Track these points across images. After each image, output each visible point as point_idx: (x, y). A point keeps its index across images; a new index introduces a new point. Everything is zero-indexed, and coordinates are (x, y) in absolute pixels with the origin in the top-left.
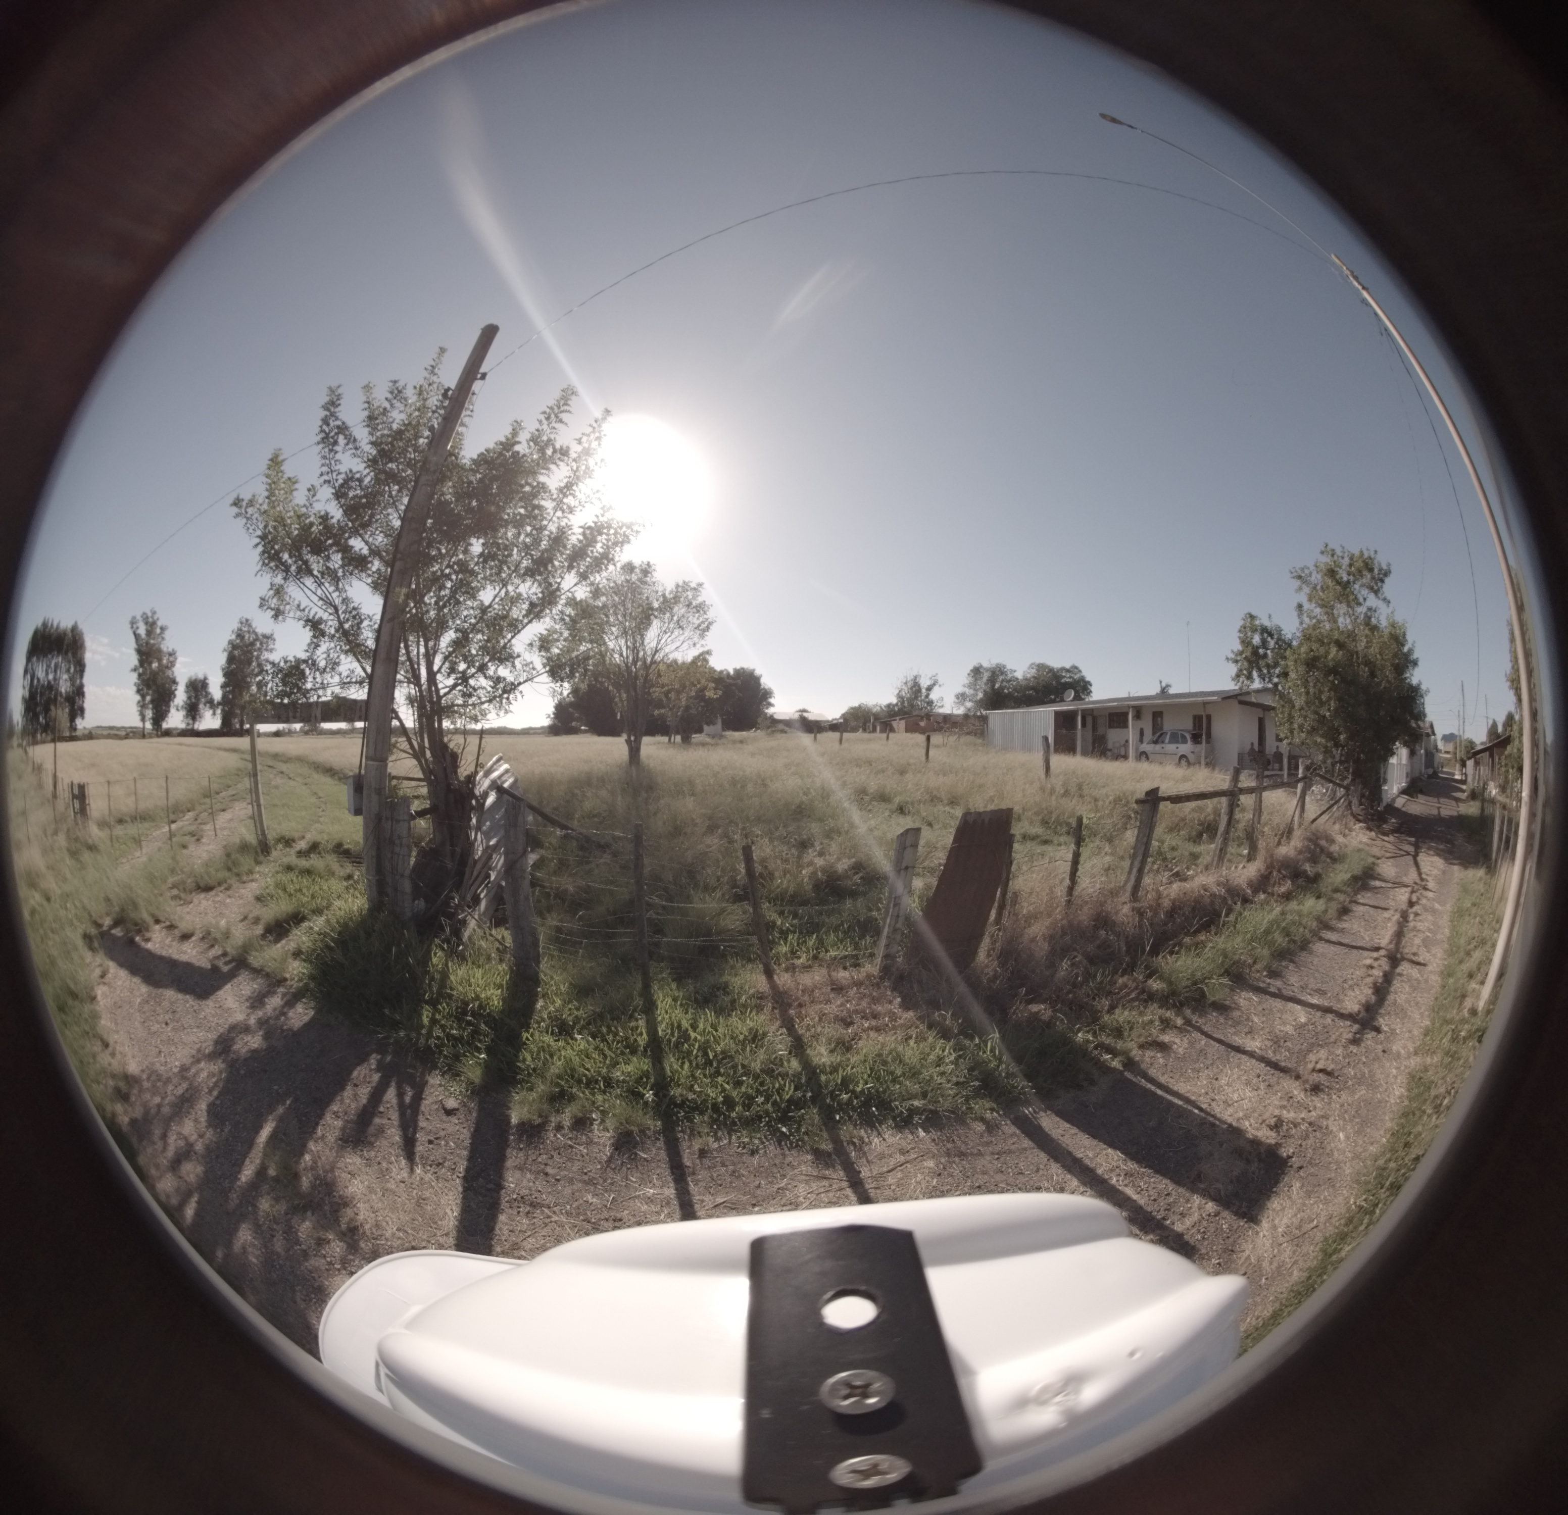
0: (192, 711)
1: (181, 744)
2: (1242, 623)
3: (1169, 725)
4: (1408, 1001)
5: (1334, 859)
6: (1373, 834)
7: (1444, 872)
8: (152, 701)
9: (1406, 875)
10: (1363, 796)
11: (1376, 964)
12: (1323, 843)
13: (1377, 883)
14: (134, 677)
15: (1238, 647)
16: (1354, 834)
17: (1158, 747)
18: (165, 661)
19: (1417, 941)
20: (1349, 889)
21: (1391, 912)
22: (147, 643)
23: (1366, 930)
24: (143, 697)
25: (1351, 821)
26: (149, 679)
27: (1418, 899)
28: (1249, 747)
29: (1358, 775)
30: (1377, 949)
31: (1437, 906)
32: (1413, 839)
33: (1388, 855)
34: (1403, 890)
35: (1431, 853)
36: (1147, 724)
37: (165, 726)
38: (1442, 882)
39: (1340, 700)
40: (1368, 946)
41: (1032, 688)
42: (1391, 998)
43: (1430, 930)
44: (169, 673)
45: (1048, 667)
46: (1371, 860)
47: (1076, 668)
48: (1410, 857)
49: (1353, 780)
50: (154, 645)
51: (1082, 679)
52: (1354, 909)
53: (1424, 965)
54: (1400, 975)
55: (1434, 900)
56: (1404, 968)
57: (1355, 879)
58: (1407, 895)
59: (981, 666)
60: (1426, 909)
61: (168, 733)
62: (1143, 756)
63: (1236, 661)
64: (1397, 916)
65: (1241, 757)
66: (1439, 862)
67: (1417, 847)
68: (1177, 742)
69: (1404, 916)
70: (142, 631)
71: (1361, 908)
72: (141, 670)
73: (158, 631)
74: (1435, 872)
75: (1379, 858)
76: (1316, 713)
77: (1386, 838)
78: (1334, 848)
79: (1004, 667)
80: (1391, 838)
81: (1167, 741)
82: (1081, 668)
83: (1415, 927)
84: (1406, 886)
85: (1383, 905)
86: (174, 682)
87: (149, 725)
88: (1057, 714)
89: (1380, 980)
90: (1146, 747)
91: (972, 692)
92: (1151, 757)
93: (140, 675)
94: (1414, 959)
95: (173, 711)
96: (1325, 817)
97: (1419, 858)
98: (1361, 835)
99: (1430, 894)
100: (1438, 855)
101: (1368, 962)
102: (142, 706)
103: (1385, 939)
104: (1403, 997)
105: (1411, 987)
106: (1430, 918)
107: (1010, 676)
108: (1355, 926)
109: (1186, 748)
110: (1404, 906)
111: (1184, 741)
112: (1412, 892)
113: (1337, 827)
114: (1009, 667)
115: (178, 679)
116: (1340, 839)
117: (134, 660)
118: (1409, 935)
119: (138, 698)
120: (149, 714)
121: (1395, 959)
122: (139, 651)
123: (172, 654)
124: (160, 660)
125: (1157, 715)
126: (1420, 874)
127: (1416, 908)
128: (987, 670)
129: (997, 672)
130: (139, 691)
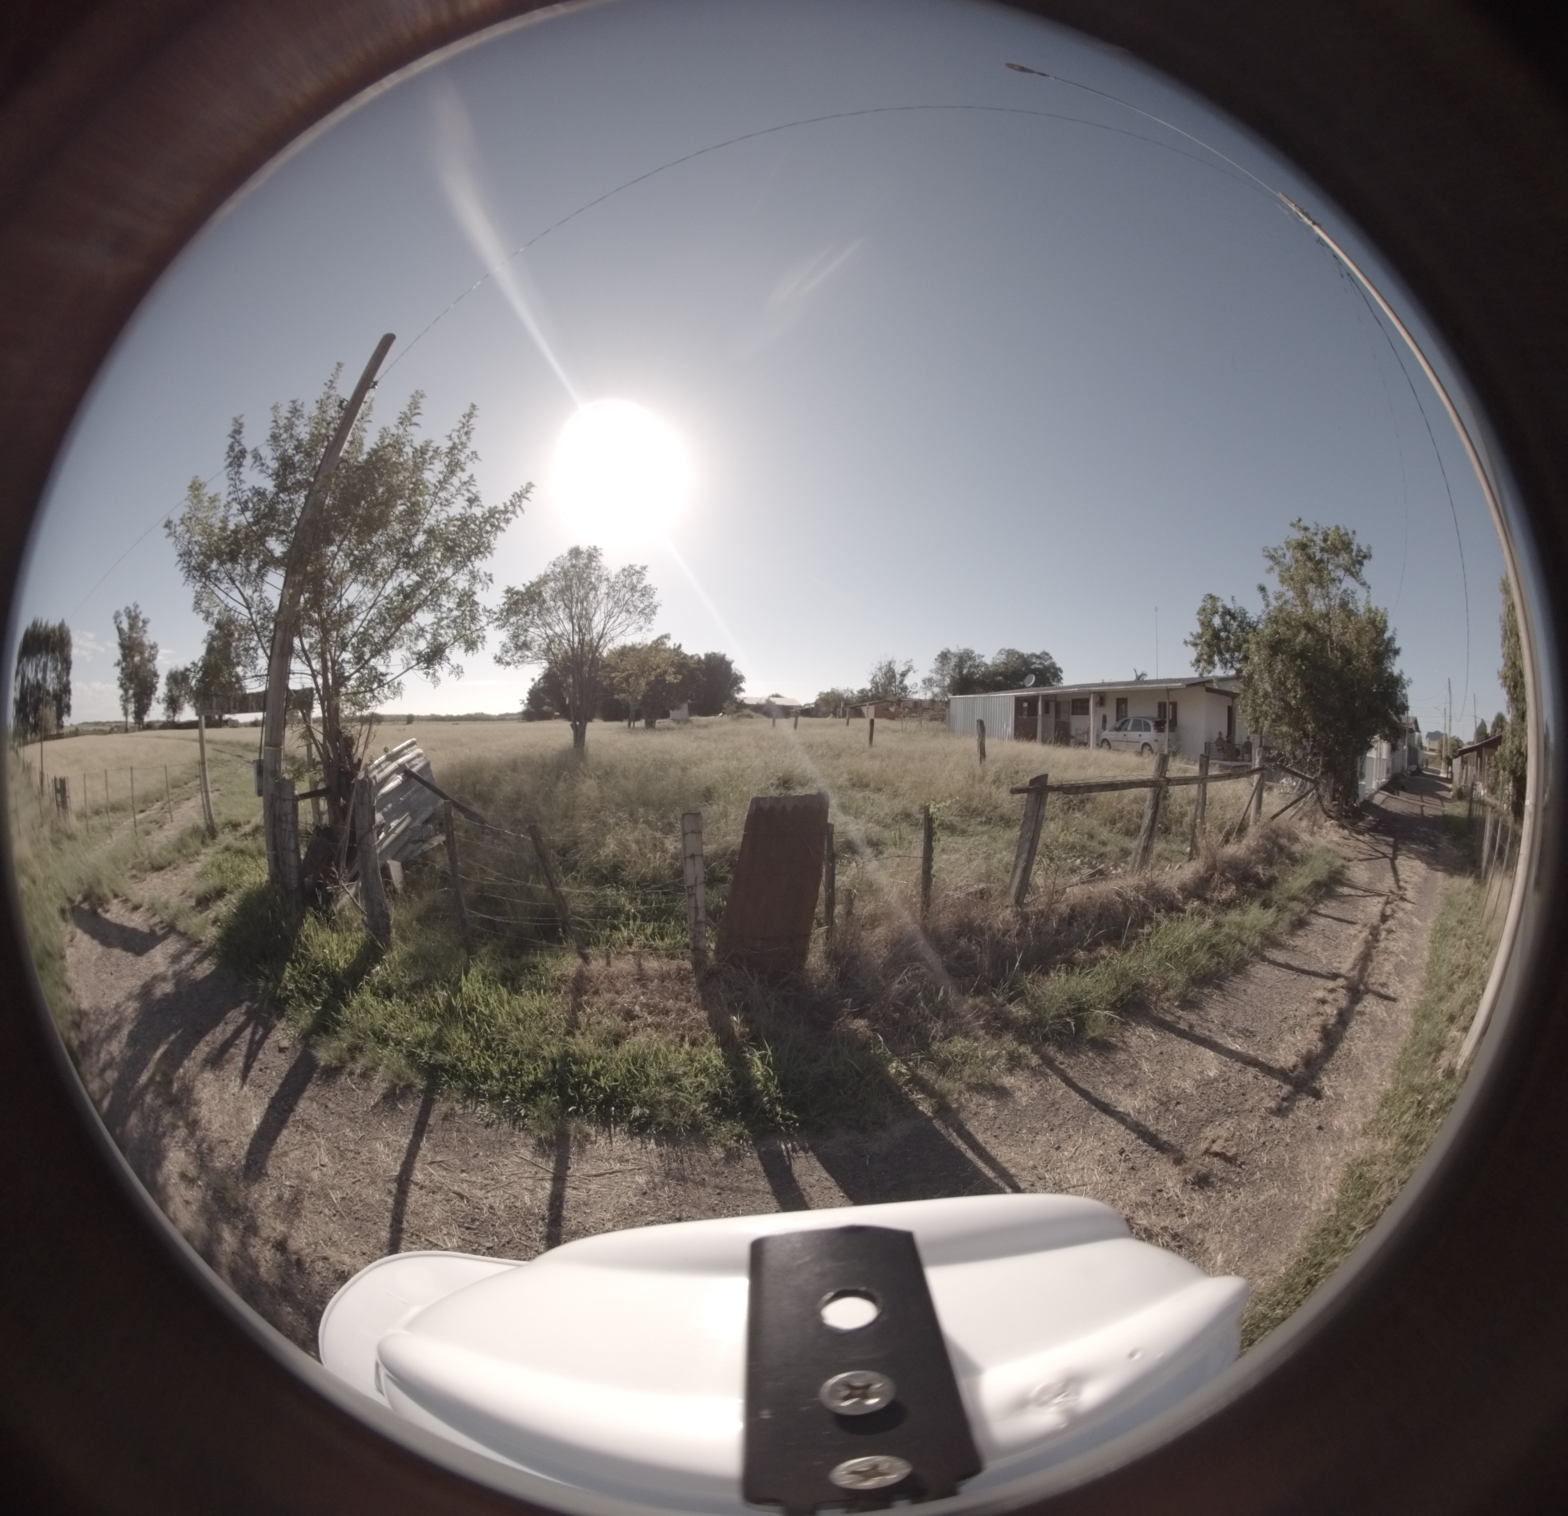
0: (173, 704)
1: (159, 737)
2: (1201, 604)
3: (1133, 712)
4: (1366, 1052)
5: (1294, 860)
6: (1346, 832)
7: (1426, 880)
8: (135, 695)
9: (1380, 881)
10: (1335, 791)
11: (1330, 997)
12: (1284, 841)
13: (1346, 890)
14: (117, 672)
15: (1197, 629)
16: (1324, 831)
17: (1121, 734)
18: (146, 655)
19: (1388, 967)
20: (1309, 897)
21: (1358, 927)
22: (130, 637)
23: (1324, 950)
24: (126, 691)
25: (1321, 817)
26: (131, 673)
27: (1394, 911)
28: (1217, 736)
29: (1330, 768)
30: (1335, 976)
31: (1416, 921)
32: (1391, 840)
33: (1362, 856)
34: (1376, 900)
35: (1412, 856)
36: (1110, 711)
37: (147, 719)
38: (1423, 890)
39: (1307, 687)
40: (1324, 971)
41: (1001, 674)
42: (1344, 1046)
43: (1405, 953)
44: (150, 666)
45: (1017, 653)
46: (1339, 862)
47: (1047, 654)
48: (1387, 861)
49: (1322, 773)
50: (136, 639)
51: (1053, 665)
52: (1314, 921)
53: (1394, 1000)
54: (1362, 1013)
55: (1412, 913)
56: (1369, 1004)
57: (1317, 885)
58: (1380, 907)
59: (949, 652)
60: (1401, 925)
61: (150, 726)
62: (1104, 743)
63: (1195, 645)
64: (1365, 934)
65: (1208, 746)
66: (1420, 866)
67: (1396, 849)
68: (1140, 730)
69: (1375, 933)
70: (125, 626)
71: (1323, 921)
72: (124, 664)
73: (141, 624)
74: (1416, 879)
75: (1350, 860)
76: (1282, 699)
77: (1361, 837)
78: (1297, 848)
79: (972, 652)
80: (1367, 838)
81: (1129, 728)
82: (1052, 654)
83: (1386, 948)
84: (1380, 895)
85: (1350, 918)
86: (156, 675)
87: (131, 719)
88: (1019, 701)
89: (1332, 1021)
90: (1107, 734)
91: (939, 677)
92: (1113, 744)
93: (123, 669)
94: (1383, 991)
95: (154, 704)
96: (1290, 812)
97: (1397, 862)
98: (1332, 833)
99: (1408, 906)
100: (1419, 858)
101: (1320, 994)
102: (125, 700)
103: (1346, 964)
104: (1361, 1045)
105: (1373, 1031)
106: (1406, 936)
107: (978, 661)
108: (1311, 944)
109: (1149, 736)
110: (1375, 921)
111: (1148, 729)
112: (1387, 903)
113: (1304, 823)
114: (976, 652)
115: (159, 672)
116: (1305, 837)
117: (117, 654)
118: (1378, 958)
119: (121, 692)
120: (132, 707)
121: (1356, 992)
122: (122, 646)
123: (153, 647)
124: (142, 653)
125: (1122, 702)
126: (1397, 881)
127: (1390, 924)
128: (954, 655)
129: (965, 657)
130: (122, 686)
